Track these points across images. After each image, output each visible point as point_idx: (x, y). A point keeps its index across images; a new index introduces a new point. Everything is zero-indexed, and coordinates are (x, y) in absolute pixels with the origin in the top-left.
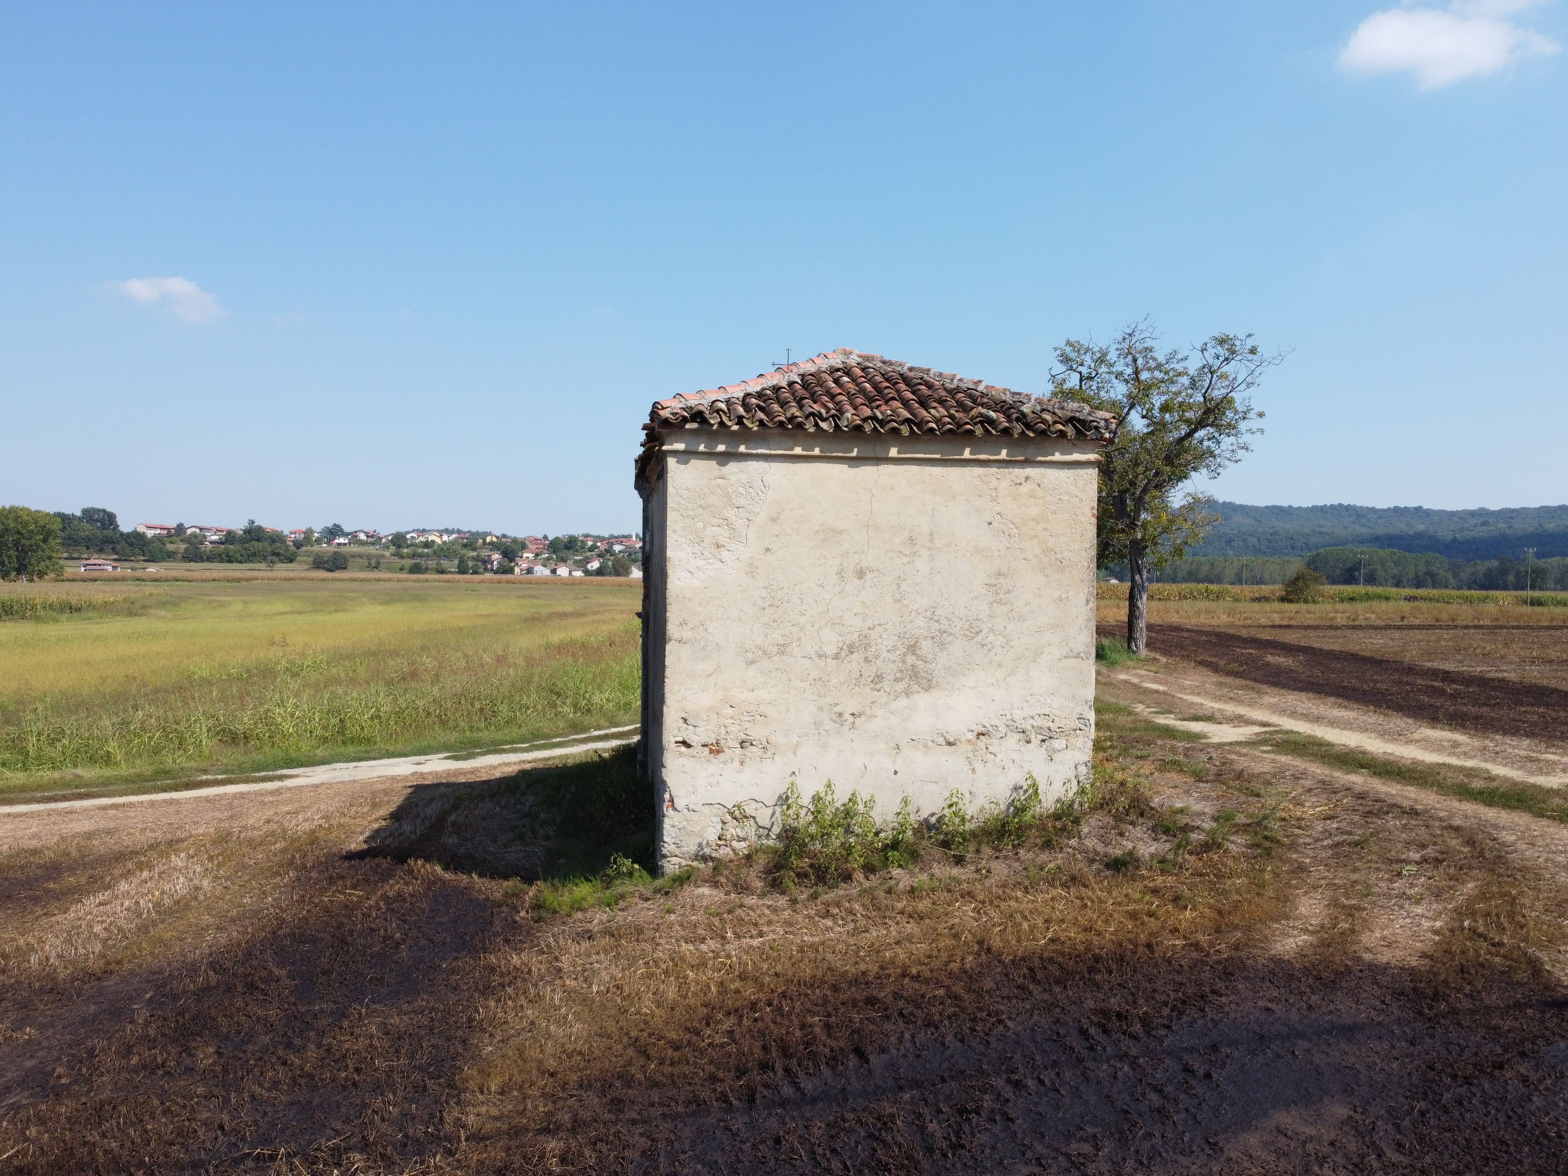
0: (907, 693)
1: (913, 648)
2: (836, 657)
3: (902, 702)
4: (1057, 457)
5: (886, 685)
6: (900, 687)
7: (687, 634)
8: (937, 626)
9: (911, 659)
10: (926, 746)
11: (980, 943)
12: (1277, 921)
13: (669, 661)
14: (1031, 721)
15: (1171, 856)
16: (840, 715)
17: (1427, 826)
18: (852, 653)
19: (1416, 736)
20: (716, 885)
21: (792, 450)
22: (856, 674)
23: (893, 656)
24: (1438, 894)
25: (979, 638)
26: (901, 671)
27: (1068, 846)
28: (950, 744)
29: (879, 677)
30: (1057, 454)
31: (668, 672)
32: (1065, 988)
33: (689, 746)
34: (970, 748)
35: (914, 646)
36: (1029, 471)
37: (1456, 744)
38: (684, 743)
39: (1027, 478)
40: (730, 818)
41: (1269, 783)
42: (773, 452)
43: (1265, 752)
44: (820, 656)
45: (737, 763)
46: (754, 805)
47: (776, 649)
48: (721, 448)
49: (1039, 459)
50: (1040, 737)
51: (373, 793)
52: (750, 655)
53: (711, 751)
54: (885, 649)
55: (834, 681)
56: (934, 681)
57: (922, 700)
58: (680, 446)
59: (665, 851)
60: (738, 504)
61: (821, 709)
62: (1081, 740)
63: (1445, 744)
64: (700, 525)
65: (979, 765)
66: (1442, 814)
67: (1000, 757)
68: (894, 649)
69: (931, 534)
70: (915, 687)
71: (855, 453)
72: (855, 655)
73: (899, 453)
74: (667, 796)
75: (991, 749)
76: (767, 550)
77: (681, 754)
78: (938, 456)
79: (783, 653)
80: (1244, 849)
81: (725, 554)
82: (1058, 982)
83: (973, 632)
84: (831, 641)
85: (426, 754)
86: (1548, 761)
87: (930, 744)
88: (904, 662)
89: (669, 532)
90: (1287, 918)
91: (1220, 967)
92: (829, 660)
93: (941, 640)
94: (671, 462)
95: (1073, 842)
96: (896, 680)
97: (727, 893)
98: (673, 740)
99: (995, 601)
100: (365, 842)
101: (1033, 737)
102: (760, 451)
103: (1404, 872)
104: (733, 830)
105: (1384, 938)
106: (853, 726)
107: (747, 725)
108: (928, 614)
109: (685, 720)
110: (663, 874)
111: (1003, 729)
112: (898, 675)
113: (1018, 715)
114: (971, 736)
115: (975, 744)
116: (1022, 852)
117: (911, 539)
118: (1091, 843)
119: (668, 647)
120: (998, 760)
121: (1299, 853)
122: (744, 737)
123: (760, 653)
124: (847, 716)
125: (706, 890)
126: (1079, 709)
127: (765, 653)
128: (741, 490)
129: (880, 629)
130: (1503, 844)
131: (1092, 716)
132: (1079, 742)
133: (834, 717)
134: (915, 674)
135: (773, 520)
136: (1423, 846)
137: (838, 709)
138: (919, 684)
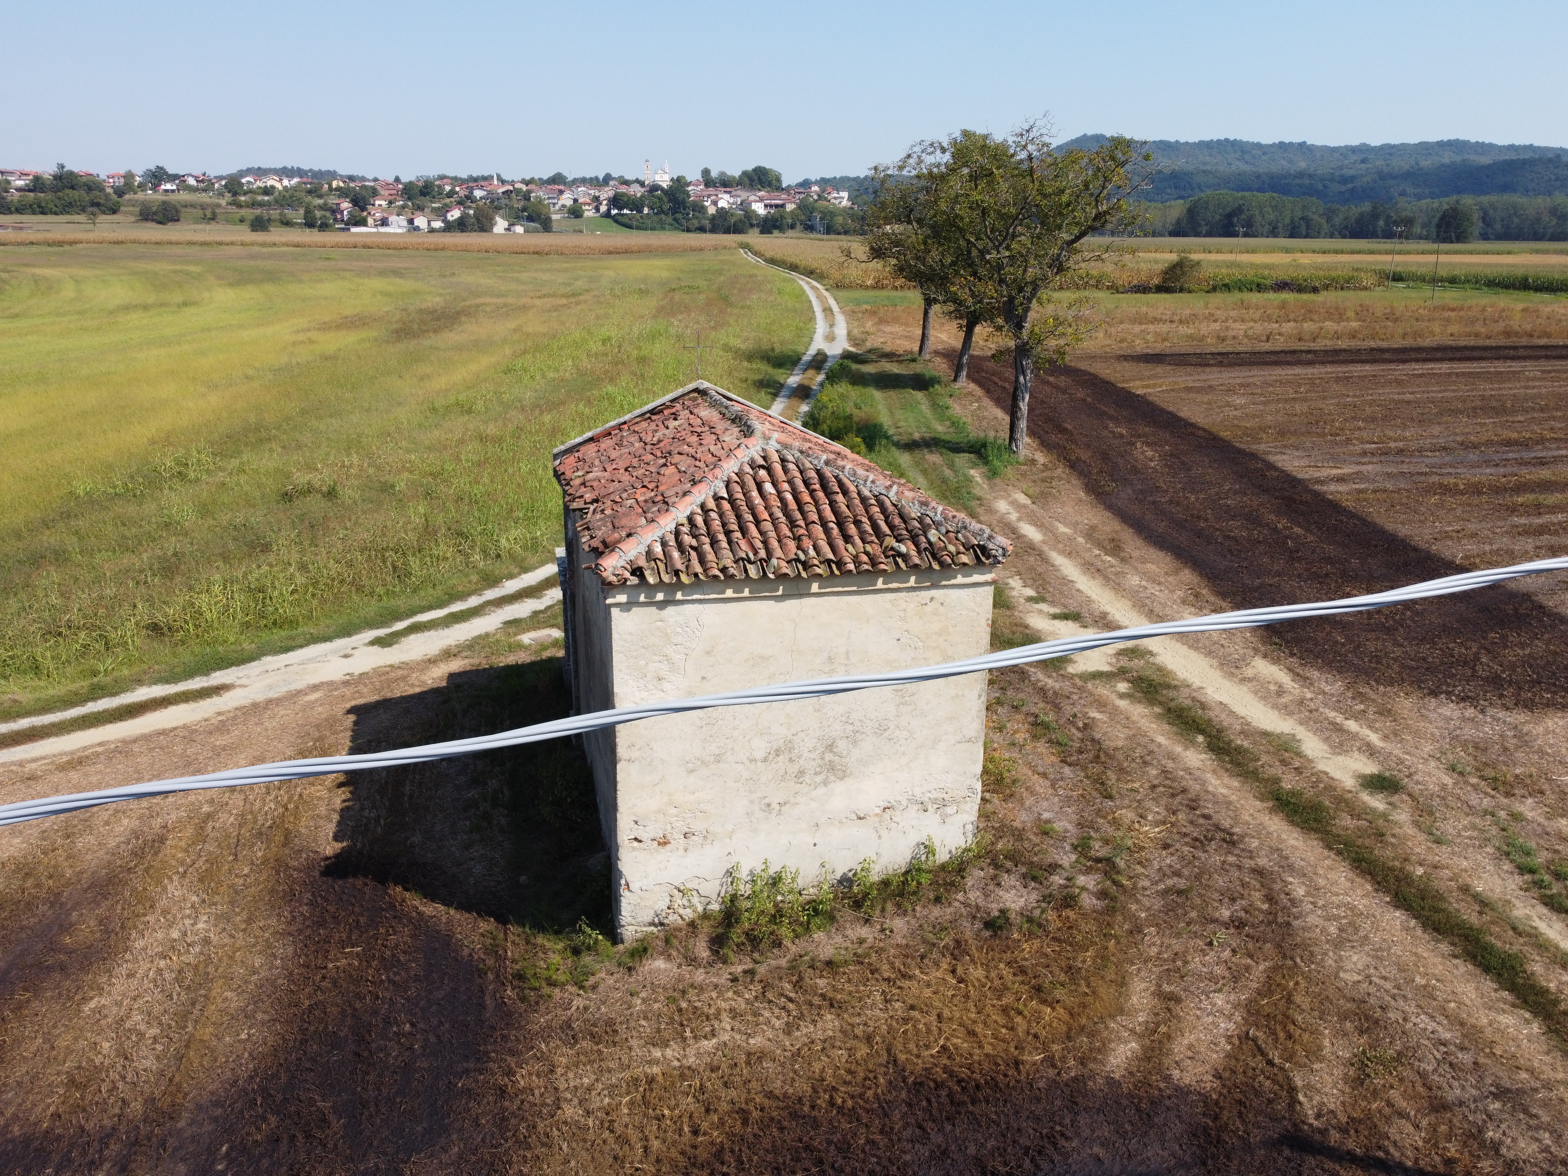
0: (825, 783)
1: (830, 747)
2: (765, 760)
3: (821, 790)
4: (960, 579)
5: (807, 778)
6: (819, 779)
7: (635, 754)
8: (851, 727)
9: (828, 756)
10: (841, 822)
11: (889, 1051)
12: (1112, 1017)
13: (620, 777)
14: (929, 795)
15: (1037, 913)
16: (769, 805)
17: (1239, 867)
18: (778, 756)
19: (1249, 672)
20: (669, 957)
21: (724, 593)
22: (782, 772)
23: (812, 756)
24: (1236, 977)
25: (887, 734)
26: (820, 766)
27: (955, 899)
28: (860, 818)
29: (802, 773)
30: (959, 576)
31: (620, 786)
32: (954, 1125)
33: (640, 841)
34: (877, 819)
35: (832, 745)
36: (934, 593)
37: (1281, 691)
38: (636, 839)
39: (932, 599)
40: (676, 892)
41: (1121, 770)
42: (707, 597)
43: (1122, 696)
44: (751, 761)
45: (681, 851)
46: (697, 881)
47: (712, 758)
48: (660, 596)
49: (944, 583)
50: (936, 806)
51: (317, 726)
52: (690, 766)
53: (659, 844)
54: (806, 750)
55: (763, 779)
56: (848, 771)
57: (838, 787)
58: (622, 598)
59: (623, 923)
60: (676, 642)
61: (752, 802)
62: (969, 805)
63: (1272, 688)
64: (643, 662)
65: (884, 833)
66: (1255, 843)
67: (902, 824)
68: (815, 749)
69: (847, 653)
70: (833, 778)
71: (780, 592)
72: (781, 757)
73: (820, 588)
74: (623, 882)
75: (894, 819)
76: (703, 678)
77: (634, 849)
78: (855, 588)
79: (719, 761)
80: (1095, 901)
81: (666, 685)
82: (948, 1119)
83: (881, 729)
84: (760, 748)
85: (349, 634)
86: (1348, 732)
87: (844, 820)
88: (822, 759)
89: (616, 672)
90: (1121, 1011)
91: (1067, 1091)
92: (759, 763)
93: (853, 739)
94: (615, 612)
95: (960, 896)
96: (816, 774)
97: (679, 966)
98: (626, 838)
99: (902, 703)
100: (336, 838)
101: (929, 807)
102: (695, 597)
103: (1215, 943)
104: (679, 900)
105: (1190, 1047)
106: (779, 813)
107: (690, 821)
108: (844, 719)
109: (636, 822)
110: (622, 942)
111: (904, 803)
112: (818, 770)
113: (918, 791)
114: (878, 811)
115: (881, 816)
116: (918, 908)
117: (830, 658)
118: (975, 896)
119: (619, 767)
120: (900, 827)
121: (1138, 902)
122: (687, 830)
123: (699, 763)
124: (774, 805)
125: (660, 964)
126: (968, 782)
127: (703, 762)
128: (679, 630)
129: (802, 735)
130: (1293, 901)
131: (979, 786)
132: (967, 807)
133: (763, 807)
134: (832, 767)
135: (708, 653)
136: (1233, 900)
137: (767, 801)
138: (835, 775)
